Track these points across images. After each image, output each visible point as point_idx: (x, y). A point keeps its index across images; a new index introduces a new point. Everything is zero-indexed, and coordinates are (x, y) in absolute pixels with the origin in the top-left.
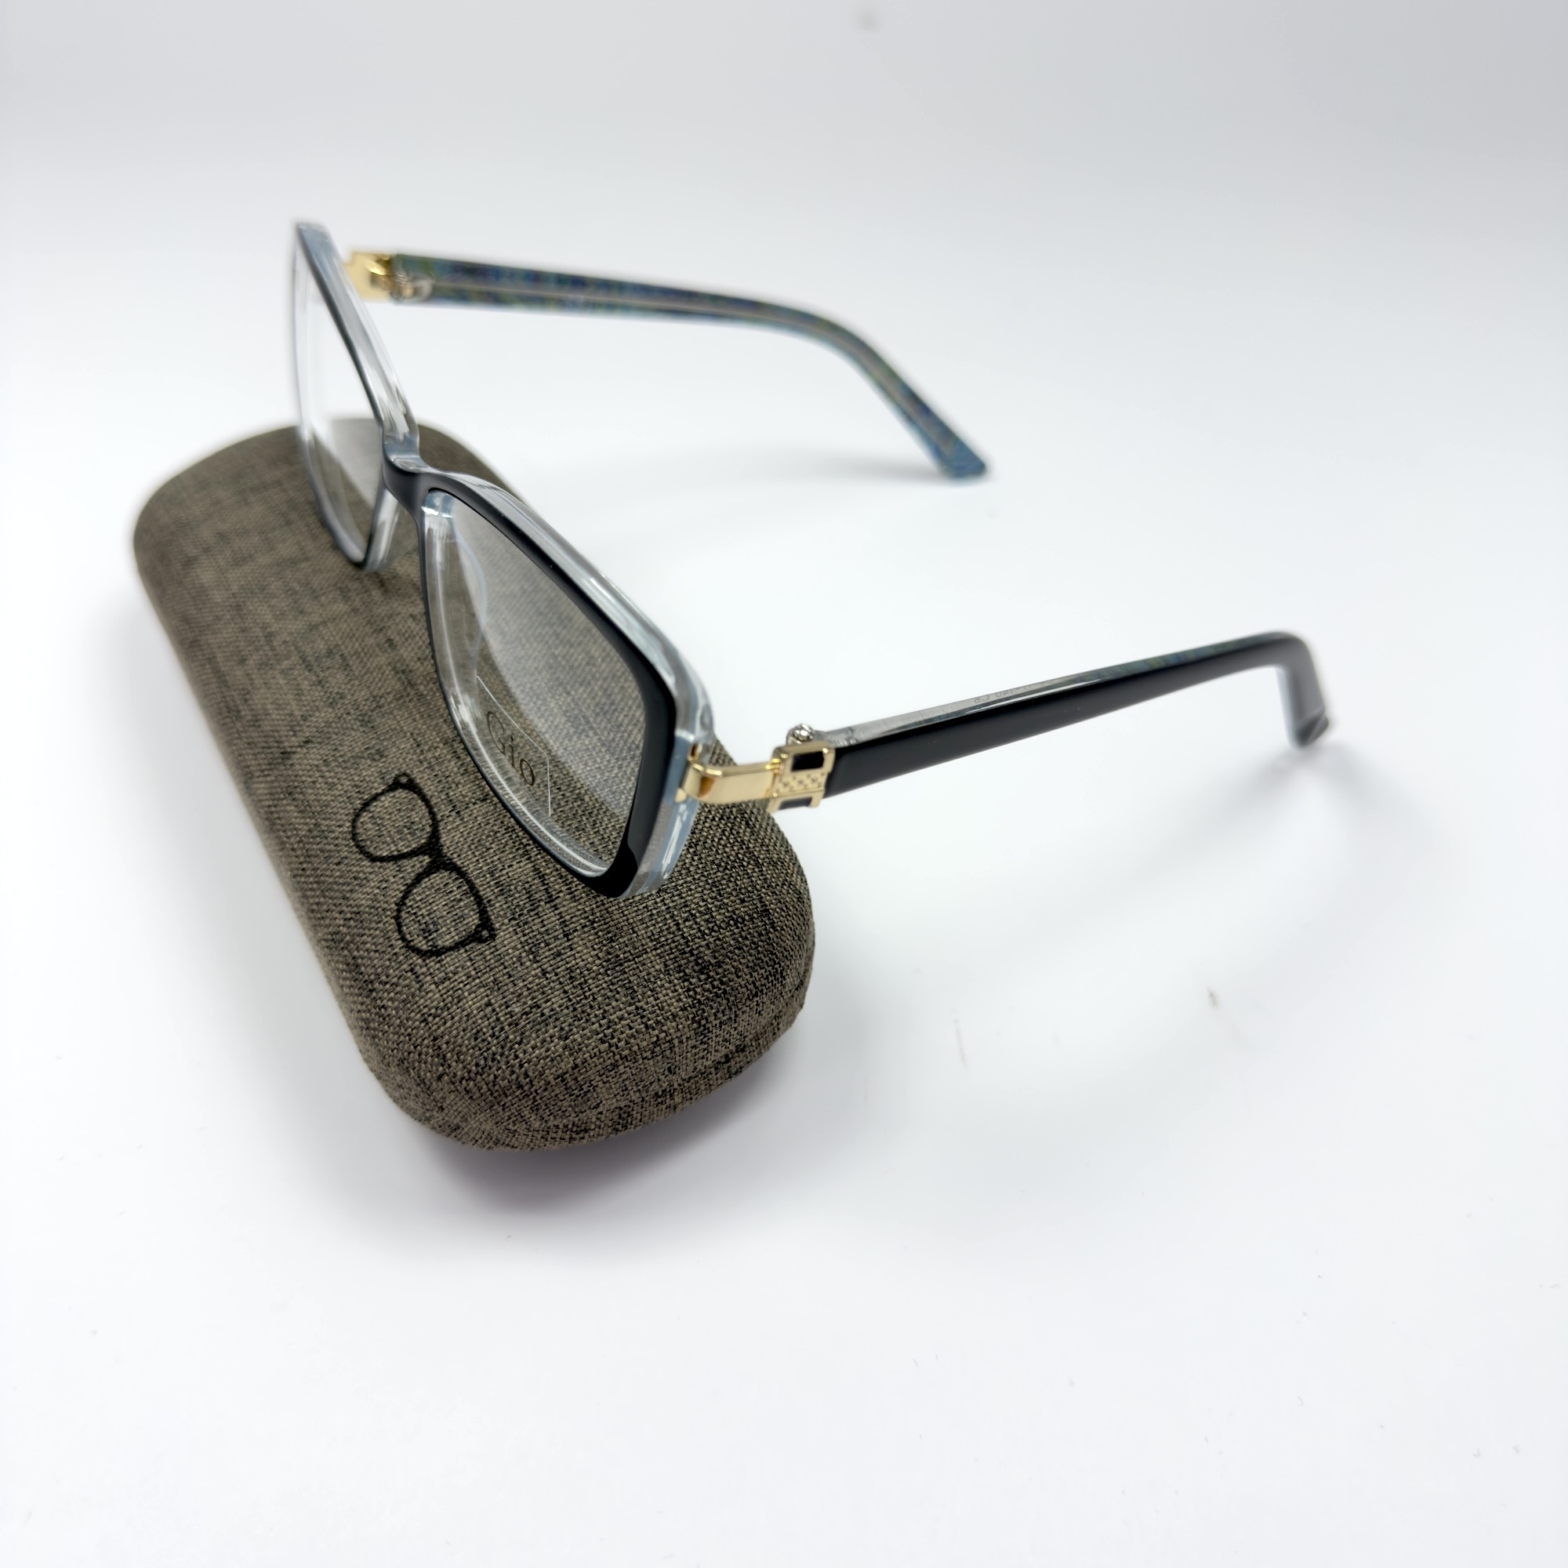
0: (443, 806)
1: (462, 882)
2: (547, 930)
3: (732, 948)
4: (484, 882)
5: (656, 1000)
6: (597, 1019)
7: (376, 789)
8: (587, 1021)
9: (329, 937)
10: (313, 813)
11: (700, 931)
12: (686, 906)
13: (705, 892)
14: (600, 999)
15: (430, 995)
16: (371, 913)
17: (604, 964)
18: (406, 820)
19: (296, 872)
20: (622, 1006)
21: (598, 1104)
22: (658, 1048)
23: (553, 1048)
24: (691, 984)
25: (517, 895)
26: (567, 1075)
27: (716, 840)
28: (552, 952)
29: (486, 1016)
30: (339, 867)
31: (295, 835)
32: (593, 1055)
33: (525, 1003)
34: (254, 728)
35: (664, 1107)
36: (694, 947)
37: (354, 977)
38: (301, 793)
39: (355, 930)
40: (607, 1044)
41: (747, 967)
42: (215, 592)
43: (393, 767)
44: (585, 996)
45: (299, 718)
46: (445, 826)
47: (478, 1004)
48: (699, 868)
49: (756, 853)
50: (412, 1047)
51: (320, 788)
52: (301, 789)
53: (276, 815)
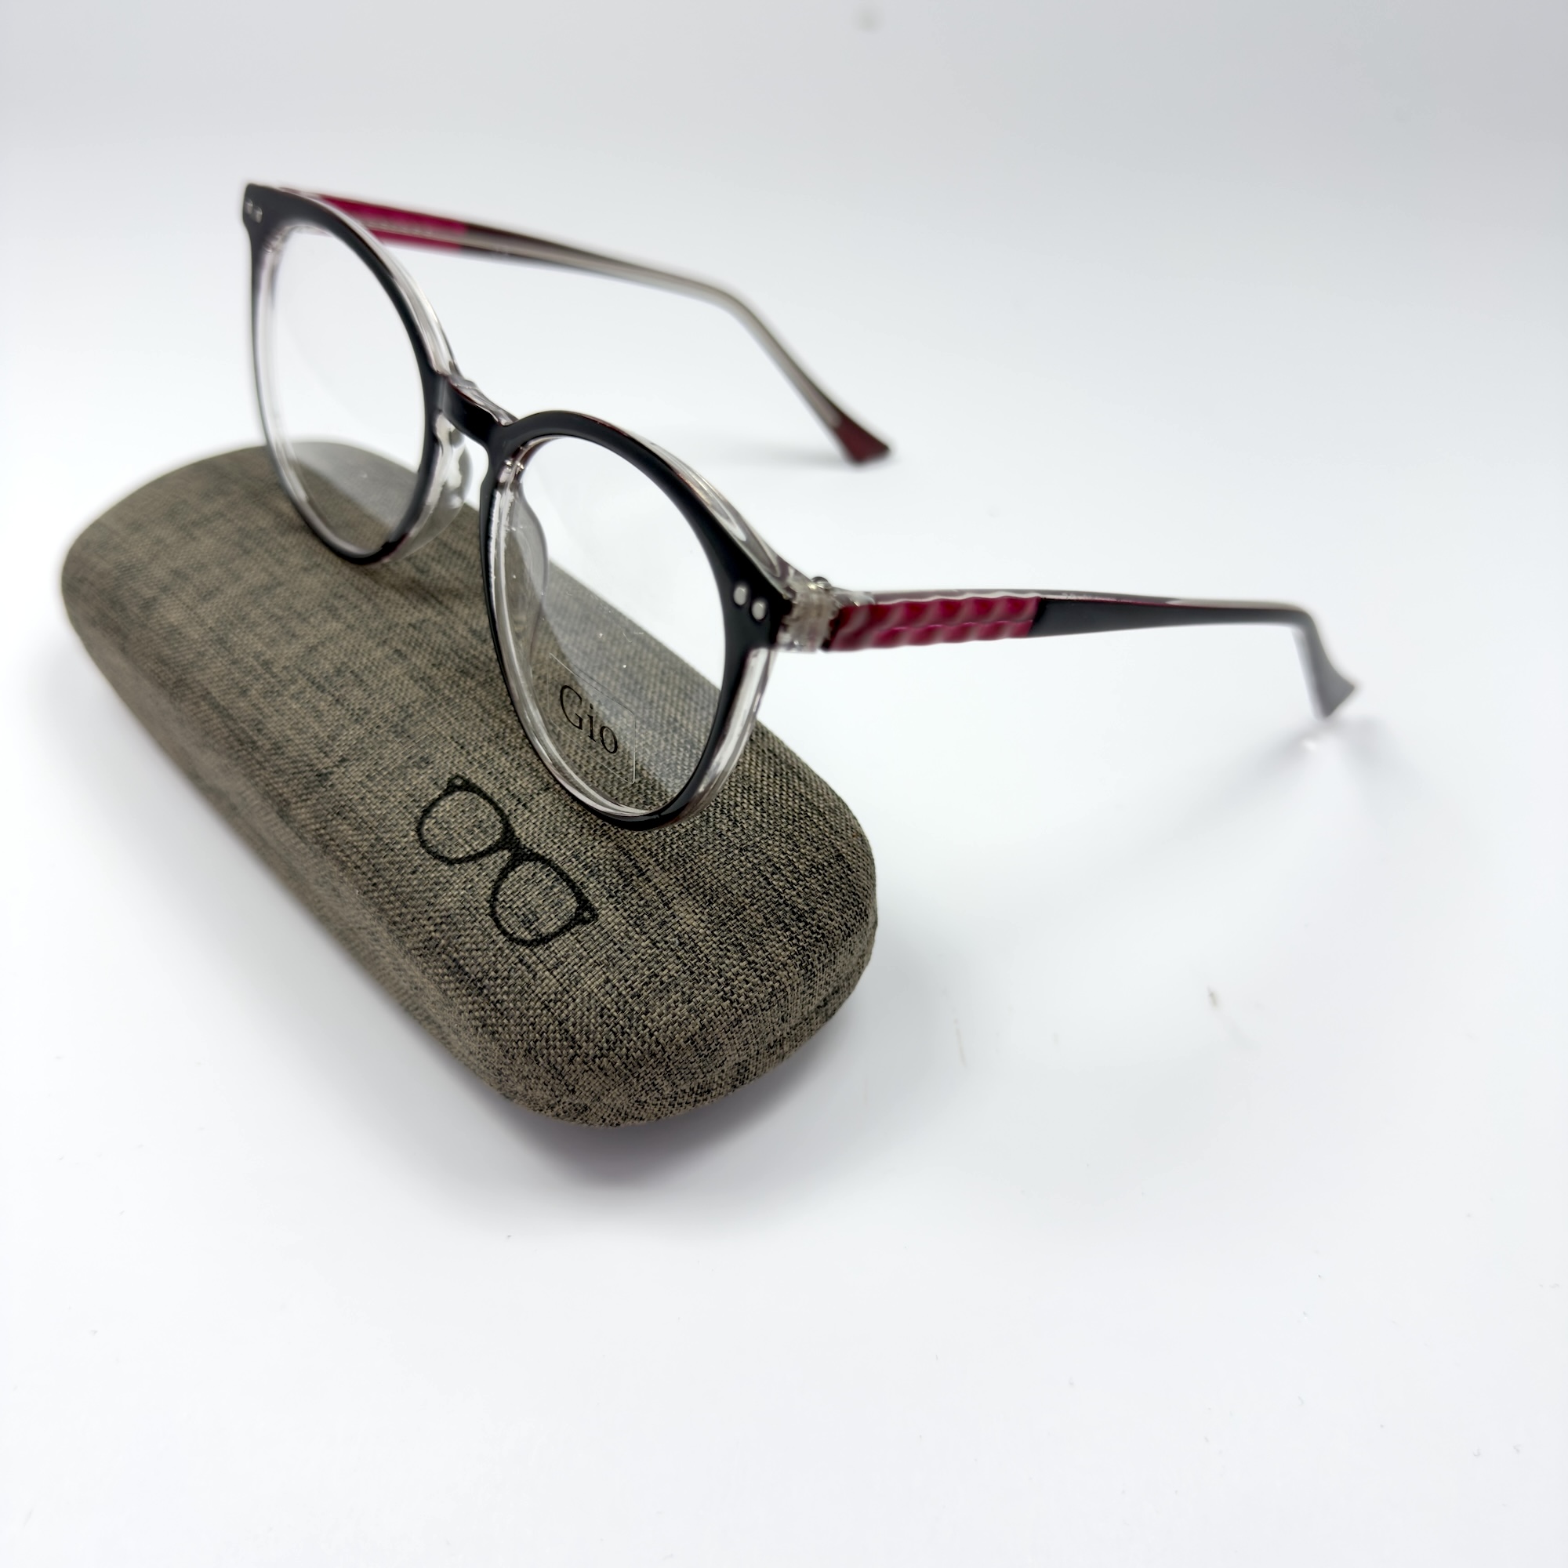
0: (507, 801)
1: (548, 871)
2: (646, 902)
3: (820, 894)
4: (571, 867)
5: (764, 953)
6: (715, 979)
7: (432, 795)
8: (706, 982)
9: (421, 945)
10: (370, 828)
11: (788, 882)
12: (770, 861)
13: (783, 845)
14: (713, 959)
15: (547, 981)
16: (463, 914)
17: (709, 925)
18: (472, 821)
19: (365, 889)
20: (735, 962)
21: (723, 1062)
22: (775, 998)
23: (679, 1013)
24: (792, 932)
25: (608, 874)
26: (697, 1036)
27: (778, 795)
28: (656, 922)
29: (607, 993)
30: (414, 876)
31: (355, 853)
32: (717, 1013)
33: (643, 975)
34: (277, 757)
35: (775, 1057)
36: (787, 897)
37: (458, 979)
38: (352, 810)
39: (450, 933)
40: (728, 1002)
41: (837, 910)
42: (189, 629)
43: (442, 771)
44: (699, 959)
45: (326, 739)
46: (514, 820)
47: (597, 983)
48: (770, 824)
49: (816, 804)
50: (537, 1035)
51: (371, 802)
52: (350, 807)
53: (328, 837)
